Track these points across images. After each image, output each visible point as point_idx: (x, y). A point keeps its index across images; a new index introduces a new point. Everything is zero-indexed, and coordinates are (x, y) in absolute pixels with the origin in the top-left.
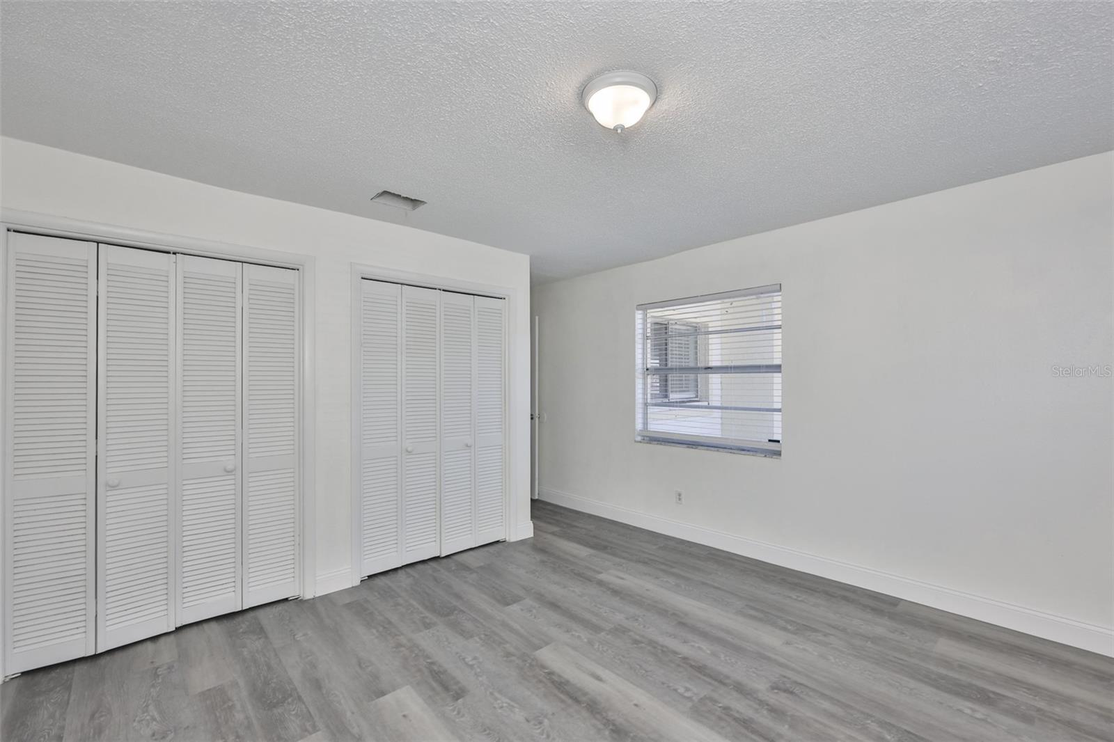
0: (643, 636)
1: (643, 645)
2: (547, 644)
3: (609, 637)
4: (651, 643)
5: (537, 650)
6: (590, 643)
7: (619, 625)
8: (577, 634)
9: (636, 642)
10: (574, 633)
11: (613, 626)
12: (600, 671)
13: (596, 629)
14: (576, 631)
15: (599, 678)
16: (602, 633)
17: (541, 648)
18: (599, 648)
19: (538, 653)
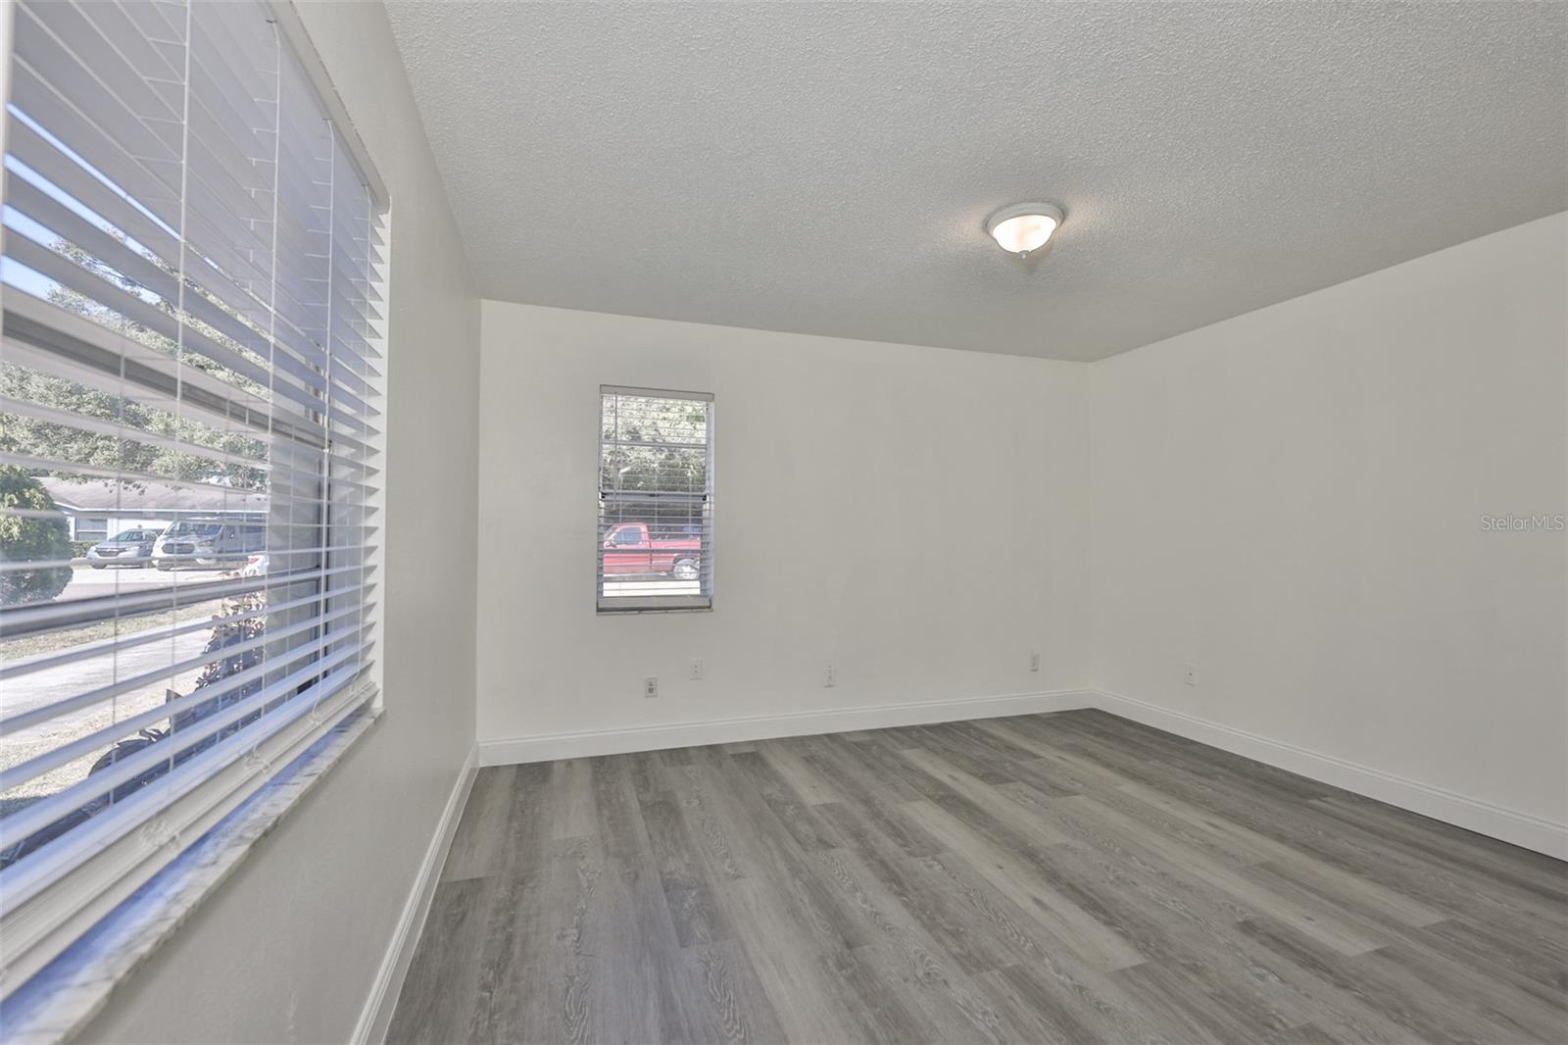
0: (939, 941)
1: (947, 927)
2: (1123, 972)
3: (1001, 955)
4: (931, 926)
5: (1140, 966)
6: (1039, 953)
7: (969, 973)
8: (1062, 978)
9: (956, 935)
10: (1068, 981)
11: (985, 974)
12: (1035, 910)
13: (1019, 978)
14: (1063, 984)
15: (1037, 901)
16: (1009, 965)
17: (1133, 968)
18: (1026, 941)
19: (1139, 960)
